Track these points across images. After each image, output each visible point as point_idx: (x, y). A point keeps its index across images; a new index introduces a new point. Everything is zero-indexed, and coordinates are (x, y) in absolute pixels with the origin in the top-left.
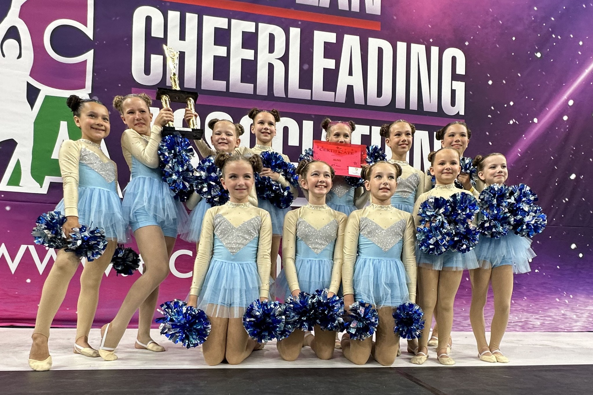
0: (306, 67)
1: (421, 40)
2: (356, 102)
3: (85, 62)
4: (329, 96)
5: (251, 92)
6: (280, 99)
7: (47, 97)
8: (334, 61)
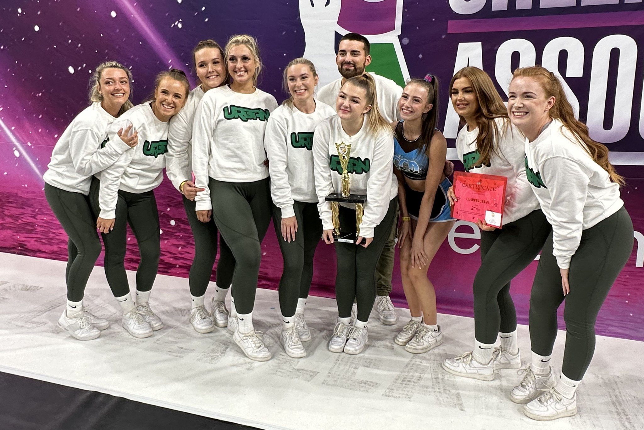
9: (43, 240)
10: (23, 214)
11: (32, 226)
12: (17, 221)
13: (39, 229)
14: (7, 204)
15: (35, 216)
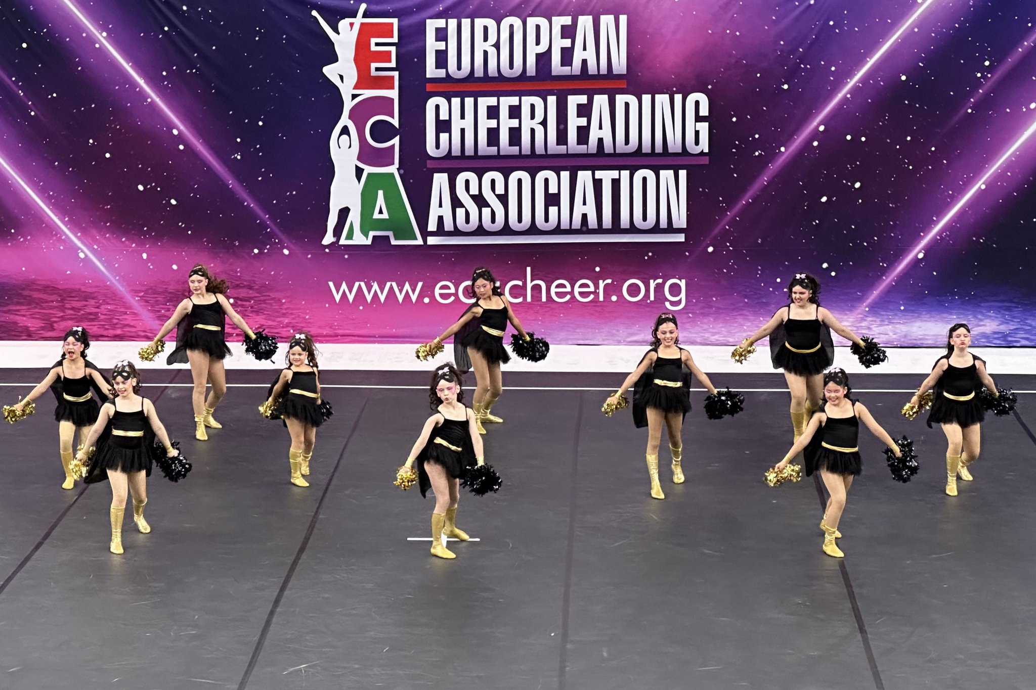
0: (562, 127)
1: (665, 91)
2: (606, 151)
3: (393, 146)
4: (582, 149)
5: (518, 153)
6: (541, 156)
7: (369, 175)
8: (585, 119)
9: (107, 327)
10: (86, 306)
11: (94, 316)
12: (79, 312)
13: (102, 317)
14: (68, 299)
15: (99, 306)
